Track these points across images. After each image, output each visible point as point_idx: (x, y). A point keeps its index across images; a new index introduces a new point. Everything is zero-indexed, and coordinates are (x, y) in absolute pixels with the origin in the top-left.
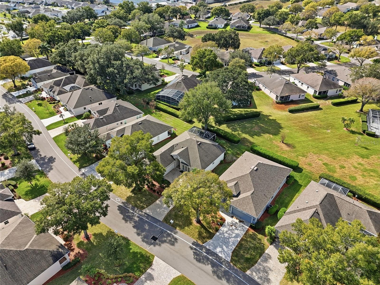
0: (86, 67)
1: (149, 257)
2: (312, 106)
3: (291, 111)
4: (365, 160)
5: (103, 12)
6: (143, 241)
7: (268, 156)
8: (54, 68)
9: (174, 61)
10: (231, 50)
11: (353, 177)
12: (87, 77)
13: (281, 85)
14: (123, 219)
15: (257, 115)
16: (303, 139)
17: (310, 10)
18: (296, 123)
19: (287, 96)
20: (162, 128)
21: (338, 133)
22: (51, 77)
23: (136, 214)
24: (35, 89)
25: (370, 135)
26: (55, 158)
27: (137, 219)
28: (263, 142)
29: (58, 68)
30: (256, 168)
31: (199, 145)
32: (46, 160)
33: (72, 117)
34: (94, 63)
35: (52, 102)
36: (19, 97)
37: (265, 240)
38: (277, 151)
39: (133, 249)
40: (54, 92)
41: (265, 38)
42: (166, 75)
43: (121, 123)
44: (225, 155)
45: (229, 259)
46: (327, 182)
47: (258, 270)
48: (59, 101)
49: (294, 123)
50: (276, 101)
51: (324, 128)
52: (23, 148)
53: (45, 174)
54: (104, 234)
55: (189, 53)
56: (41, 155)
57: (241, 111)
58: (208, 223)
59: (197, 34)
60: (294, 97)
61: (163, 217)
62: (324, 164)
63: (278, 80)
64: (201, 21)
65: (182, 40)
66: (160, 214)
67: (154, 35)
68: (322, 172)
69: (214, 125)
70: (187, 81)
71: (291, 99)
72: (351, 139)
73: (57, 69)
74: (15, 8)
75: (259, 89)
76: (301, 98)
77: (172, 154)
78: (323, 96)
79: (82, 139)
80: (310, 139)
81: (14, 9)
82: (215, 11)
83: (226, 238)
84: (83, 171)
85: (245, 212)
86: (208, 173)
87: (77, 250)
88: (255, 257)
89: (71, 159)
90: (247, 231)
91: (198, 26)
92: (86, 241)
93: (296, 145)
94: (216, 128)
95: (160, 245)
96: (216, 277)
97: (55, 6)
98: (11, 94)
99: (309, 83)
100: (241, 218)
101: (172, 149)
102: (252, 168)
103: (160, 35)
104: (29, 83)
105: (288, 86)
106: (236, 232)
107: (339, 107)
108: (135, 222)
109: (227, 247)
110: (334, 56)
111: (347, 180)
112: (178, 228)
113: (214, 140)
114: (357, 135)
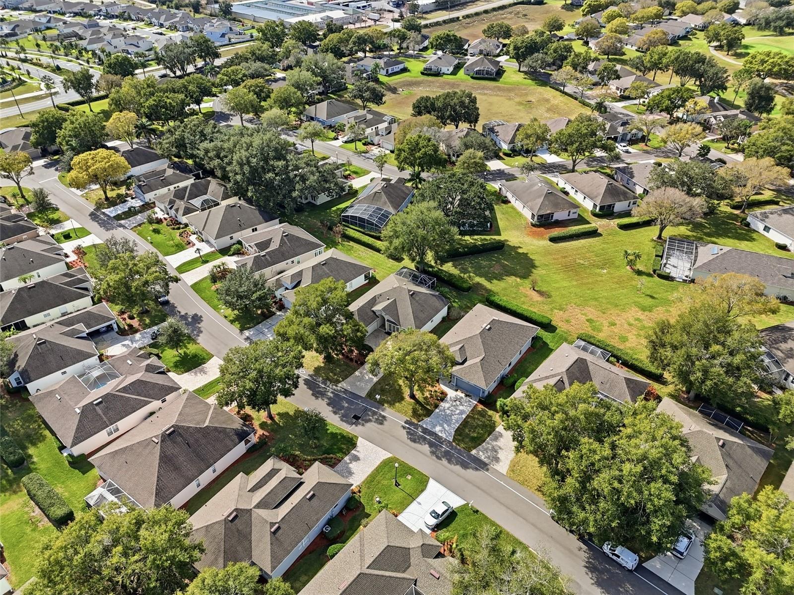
0: (227, 169)
1: (352, 439)
2: (586, 230)
3: (553, 240)
4: (646, 313)
5: (223, 35)
6: (342, 420)
7: (509, 309)
8: (169, 167)
9: (366, 147)
10: (464, 126)
11: (623, 337)
12: (229, 185)
13: (539, 197)
14: (313, 395)
15: (500, 247)
16: (565, 284)
17: (611, 38)
18: (558, 259)
19: (550, 214)
20: (356, 270)
21: (618, 273)
22: (166, 183)
23: (330, 389)
24: (142, 203)
25: (661, 276)
26: (201, 317)
27: (332, 395)
28: (505, 289)
29: (175, 166)
30: (489, 326)
31: (412, 295)
32: (190, 320)
33: (212, 252)
34: (241, 165)
35: (176, 227)
36: (118, 217)
37: (496, 417)
38: (524, 303)
39: (331, 429)
40: (177, 210)
41: (526, 94)
42: (354, 176)
43: (293, 262)
44: (449, 308)
45: (451, 439)
46: (583, 343)
47: (486, 450)
48: (186, 225)
49: (554, 259)
50: (532, 223)
51: (598, 267)
52: (151, 303)
53: (193, 340)
54: (292, 413)
55: (392, 133)
56: (180, 312)
57: (475, 240)
58: (426, 398)
59: (404, 85)
60: (560, 215)
61: (366, 392)
62: (587, 320)
63: (536, 188)
64: (411, 56)
65: (377, 103)
66: (362, 389)
67: (325, 92)
68: (583, 332)
69: (433, 263)
70: (391, 190)
71: (555, 218)
72: (634, 283)
73: (173, 168)
74: (49, 25)
75: (506, 202)
76: (572, 216)
77: (374, 309)
78: (606, 212)
79: (245, 288)
80: (575, 283)
81: (48, 28)
82: (437, 40)
83: (448, 415)
84: (247, 334)
85: (472, 383)
86: (424, 334)
87: (260, 432)
88: (483, 435)
89: (226, 317)
90: (476, 406)
91: (405, 70)
92: (269, 422)
93: (552, 294)
94: (436, 269)
95: (363, 425)
96: (434, 458)
97: (125, 20)
98: (104, 213)
99: (586, 190)
100: (467, 391)
101: (373, 302)
102: (484, 326)
103: (336, 91)
104: (128, 192)
105: (551, 198)
106: (461, 408)
107: (628, 232)
108: (329, 399)
109: (448, 426)
110: (640, 135)
111: (615, 343)
112: (386, 405)
113: (432, 287)
114: (644, 277)
